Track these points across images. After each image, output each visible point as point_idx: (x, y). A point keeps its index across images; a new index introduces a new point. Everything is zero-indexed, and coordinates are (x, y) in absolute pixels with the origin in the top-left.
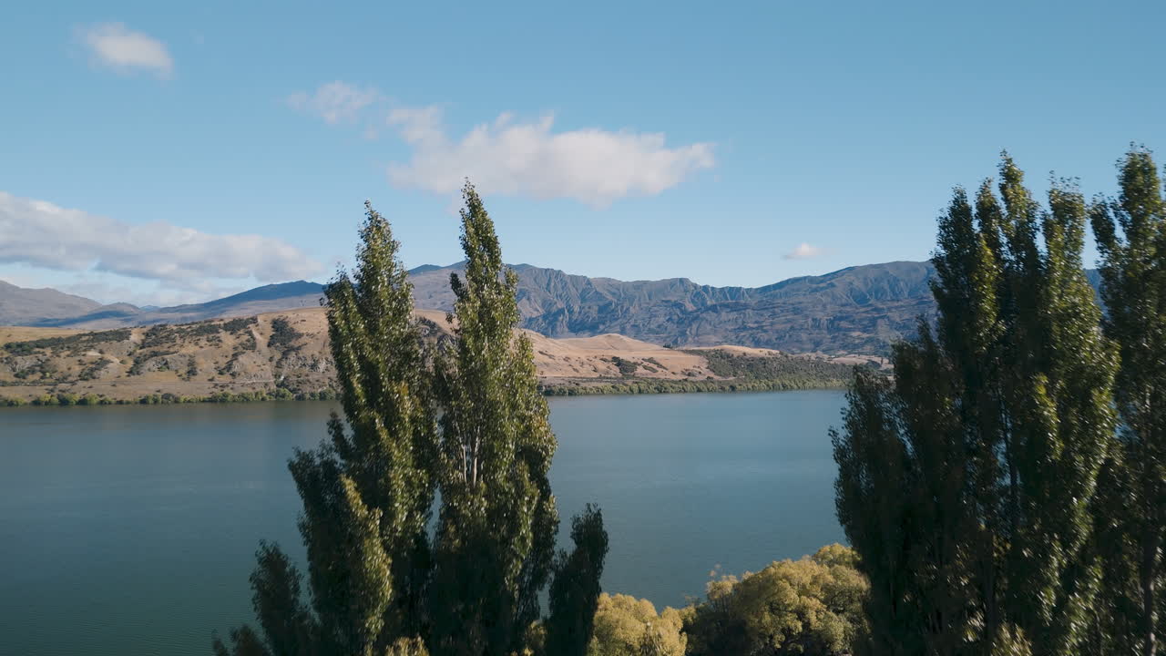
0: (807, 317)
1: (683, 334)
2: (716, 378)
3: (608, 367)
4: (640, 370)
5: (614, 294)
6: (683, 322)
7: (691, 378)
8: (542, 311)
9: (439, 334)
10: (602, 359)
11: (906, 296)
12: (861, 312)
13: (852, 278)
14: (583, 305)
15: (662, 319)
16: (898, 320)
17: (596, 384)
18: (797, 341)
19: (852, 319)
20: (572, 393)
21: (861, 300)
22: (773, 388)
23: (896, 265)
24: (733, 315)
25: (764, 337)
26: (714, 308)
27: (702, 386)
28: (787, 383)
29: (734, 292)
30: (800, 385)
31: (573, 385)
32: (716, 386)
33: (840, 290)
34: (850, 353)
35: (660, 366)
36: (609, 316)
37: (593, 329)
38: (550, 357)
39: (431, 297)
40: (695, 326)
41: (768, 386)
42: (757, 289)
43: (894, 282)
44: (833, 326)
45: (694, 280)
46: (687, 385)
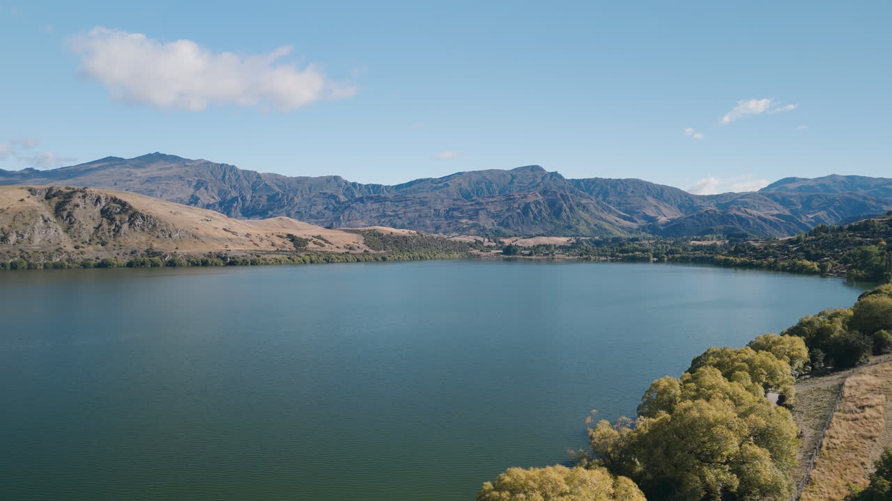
0: (430, 208)
1: (338, 219)
2: (371, 251)
3: (284, 242)
4: (311, 245)
5: (280, 186)
6: (337, 210)
7: (351, 252)
8: (218, 199)
9: (130, 212)
10: (278, 236)
11: (497, 194)
12: (468, 206)
13: (462, 181)
14: (254, 195)
15: (320, 208)
16: (493, 211)
17: (274, 256)
18: (423, 226)
19: (462, 210)
20: (254, 263)
21: (467, 196)
22: (414, 259)
23: (491, 172)
24: (376, 206)
25: (399, 222)
26: (361, 200)
27: (360, 257)
28: (423, 255)
29: (376, 188)
30: (432, 256)
31: (255, 257)
32: (371, 257)
33: (452, 188)
34: (460, 235)
35: (326, 241)
36: (276, 204)
37: (263, 214)
38: (233, 233)
39: (116, 184)
40: (346, 213)
41: (409, 257)
42: (393, 186)
43: (489, 184)
44: (448, 215)
45: (344, 178)
46: (349, 256)
